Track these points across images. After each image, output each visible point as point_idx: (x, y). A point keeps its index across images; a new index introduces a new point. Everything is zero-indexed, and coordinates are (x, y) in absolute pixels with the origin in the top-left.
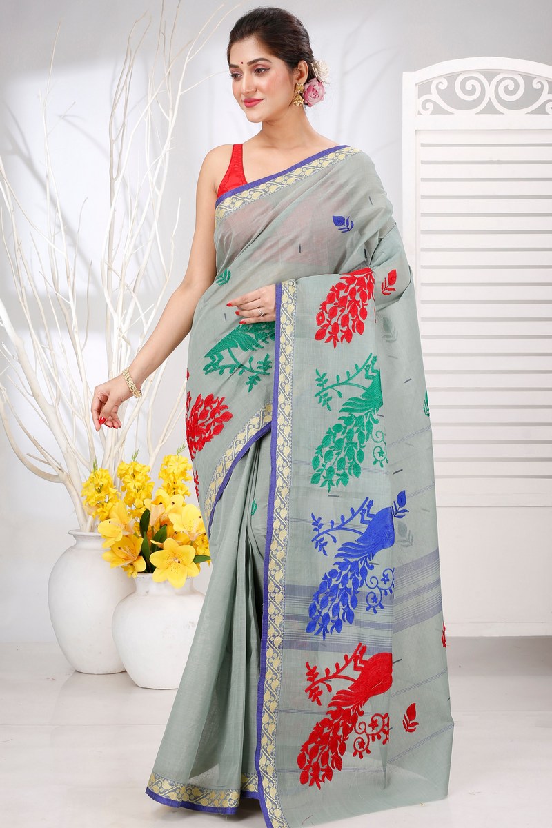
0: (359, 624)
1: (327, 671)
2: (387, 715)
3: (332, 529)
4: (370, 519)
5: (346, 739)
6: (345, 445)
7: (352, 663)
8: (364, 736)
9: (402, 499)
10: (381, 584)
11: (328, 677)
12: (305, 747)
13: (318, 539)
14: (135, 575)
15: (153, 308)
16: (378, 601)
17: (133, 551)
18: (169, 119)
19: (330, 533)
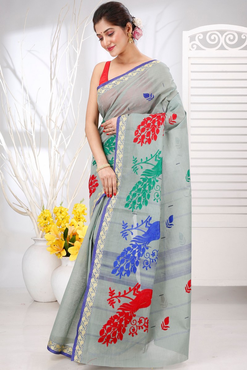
2: (147, 318)
4: (150, 226)
5: (126, 326)
6: (142, 191)
8: (135, 326)
9: (171, 219)
11: (119, 296)
12: (105, 326)
13: (124, 232)
15: (70, 137)
18: (77, 52)
19: (131, 230)
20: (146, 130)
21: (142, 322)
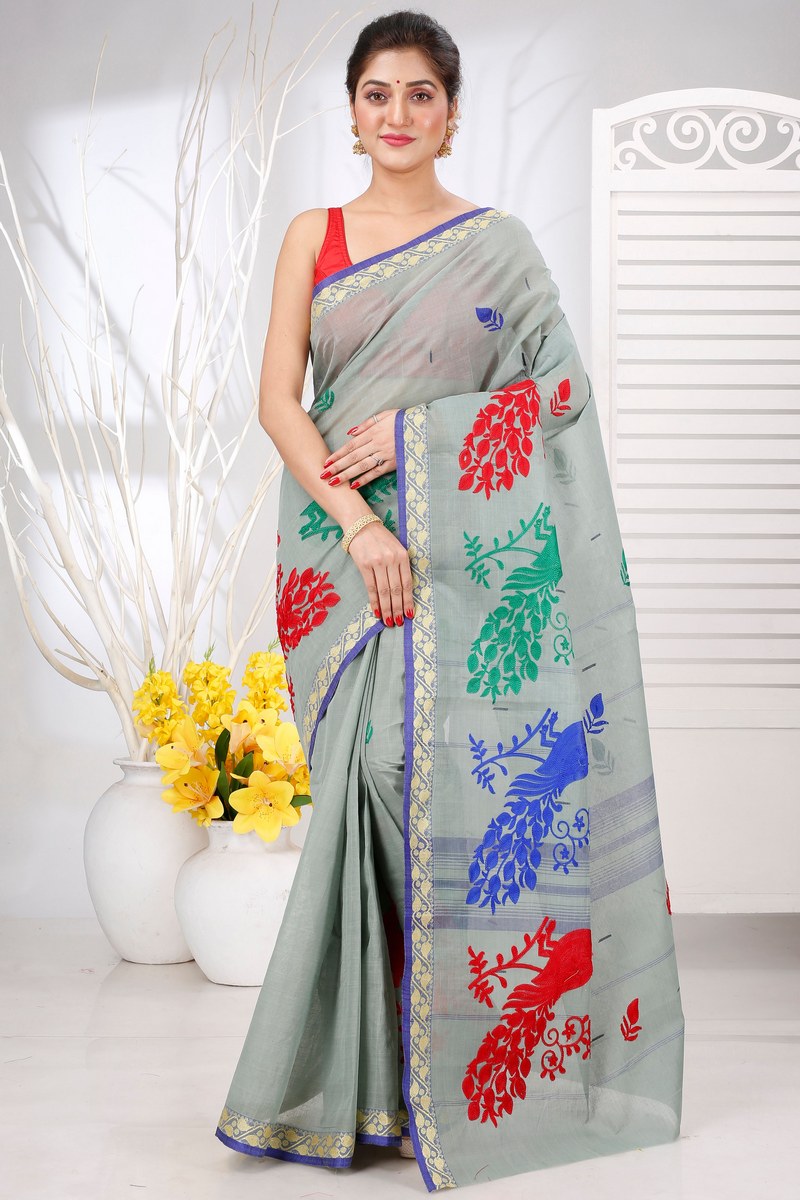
0: (545, 889)
1: (500, 958)
2: (587, 1017)
3: (500, 756)
4: (555, 740)
5: (530, 1054)
7: (536, 946)
8: (556, 1049)
9: (597, 705)
10: (575, 833)
11: (501, 967)
12: (472, 1067)
14: (209, 822)
15: (235, 443)
16: (570, 856)
17: (206, 789)
18: (260, 174)
19: (497, 761)
20: (492, 448)
21: (574, 1033)
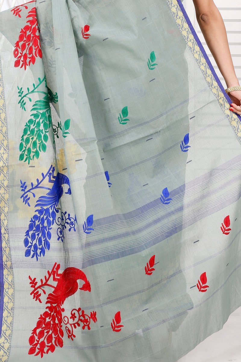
1: (42, 281)
2: (80, 309)
3: (32, 189)
4: (55, 180)
5: (61, 326)
6: (35, 132)
7: (52, 276)
8: (69, 326)
10: (62, 223)
12: (34, 331)
13: (24, 196)
16: (62, 233)
20: (27, 46)
21: (76, 317)
